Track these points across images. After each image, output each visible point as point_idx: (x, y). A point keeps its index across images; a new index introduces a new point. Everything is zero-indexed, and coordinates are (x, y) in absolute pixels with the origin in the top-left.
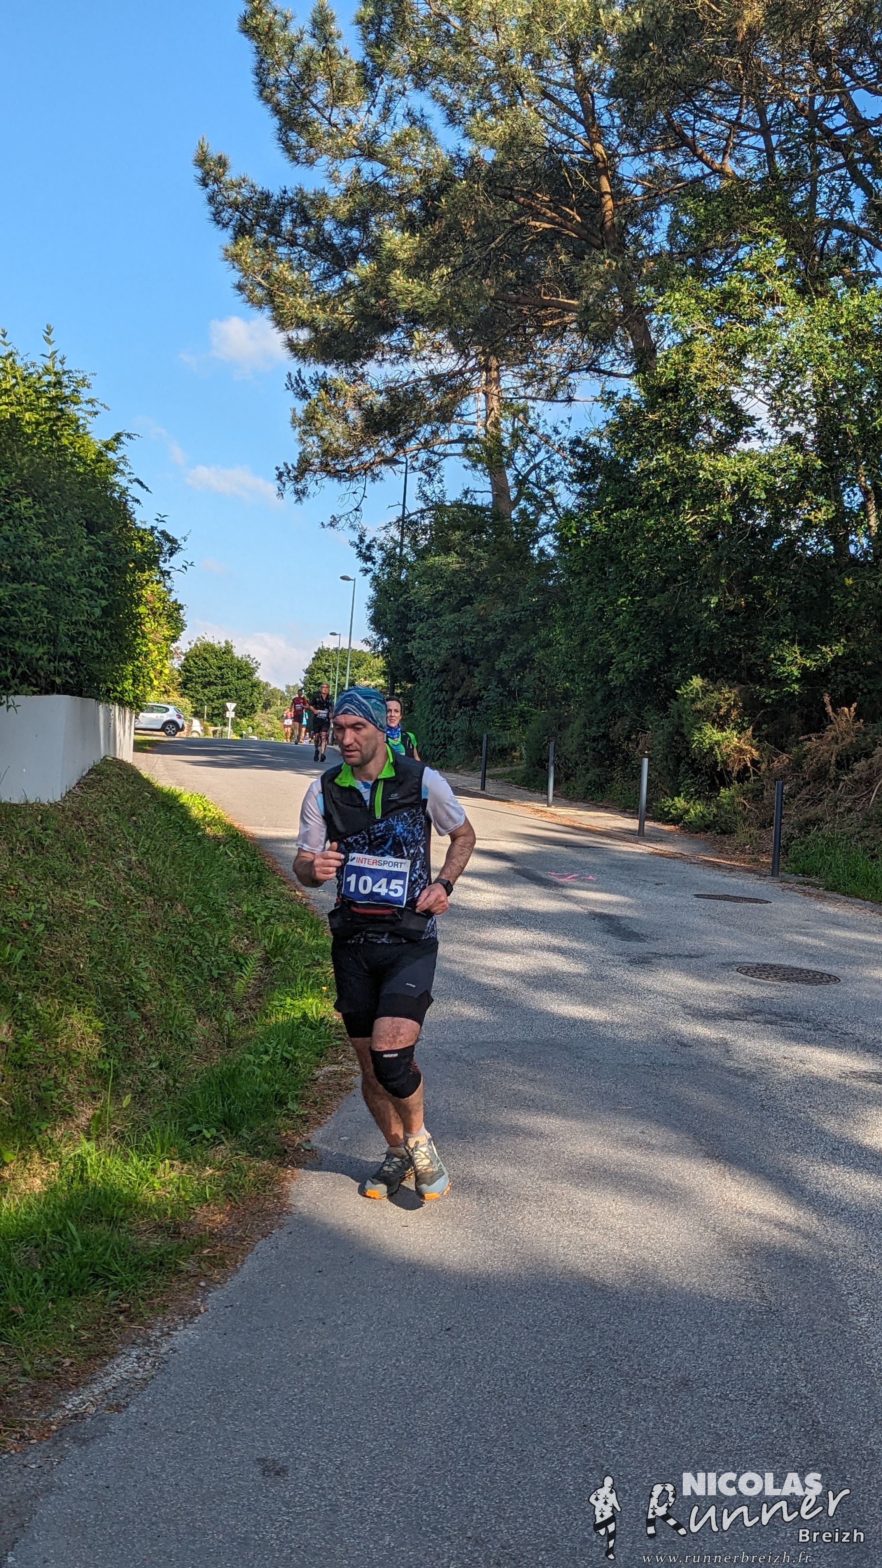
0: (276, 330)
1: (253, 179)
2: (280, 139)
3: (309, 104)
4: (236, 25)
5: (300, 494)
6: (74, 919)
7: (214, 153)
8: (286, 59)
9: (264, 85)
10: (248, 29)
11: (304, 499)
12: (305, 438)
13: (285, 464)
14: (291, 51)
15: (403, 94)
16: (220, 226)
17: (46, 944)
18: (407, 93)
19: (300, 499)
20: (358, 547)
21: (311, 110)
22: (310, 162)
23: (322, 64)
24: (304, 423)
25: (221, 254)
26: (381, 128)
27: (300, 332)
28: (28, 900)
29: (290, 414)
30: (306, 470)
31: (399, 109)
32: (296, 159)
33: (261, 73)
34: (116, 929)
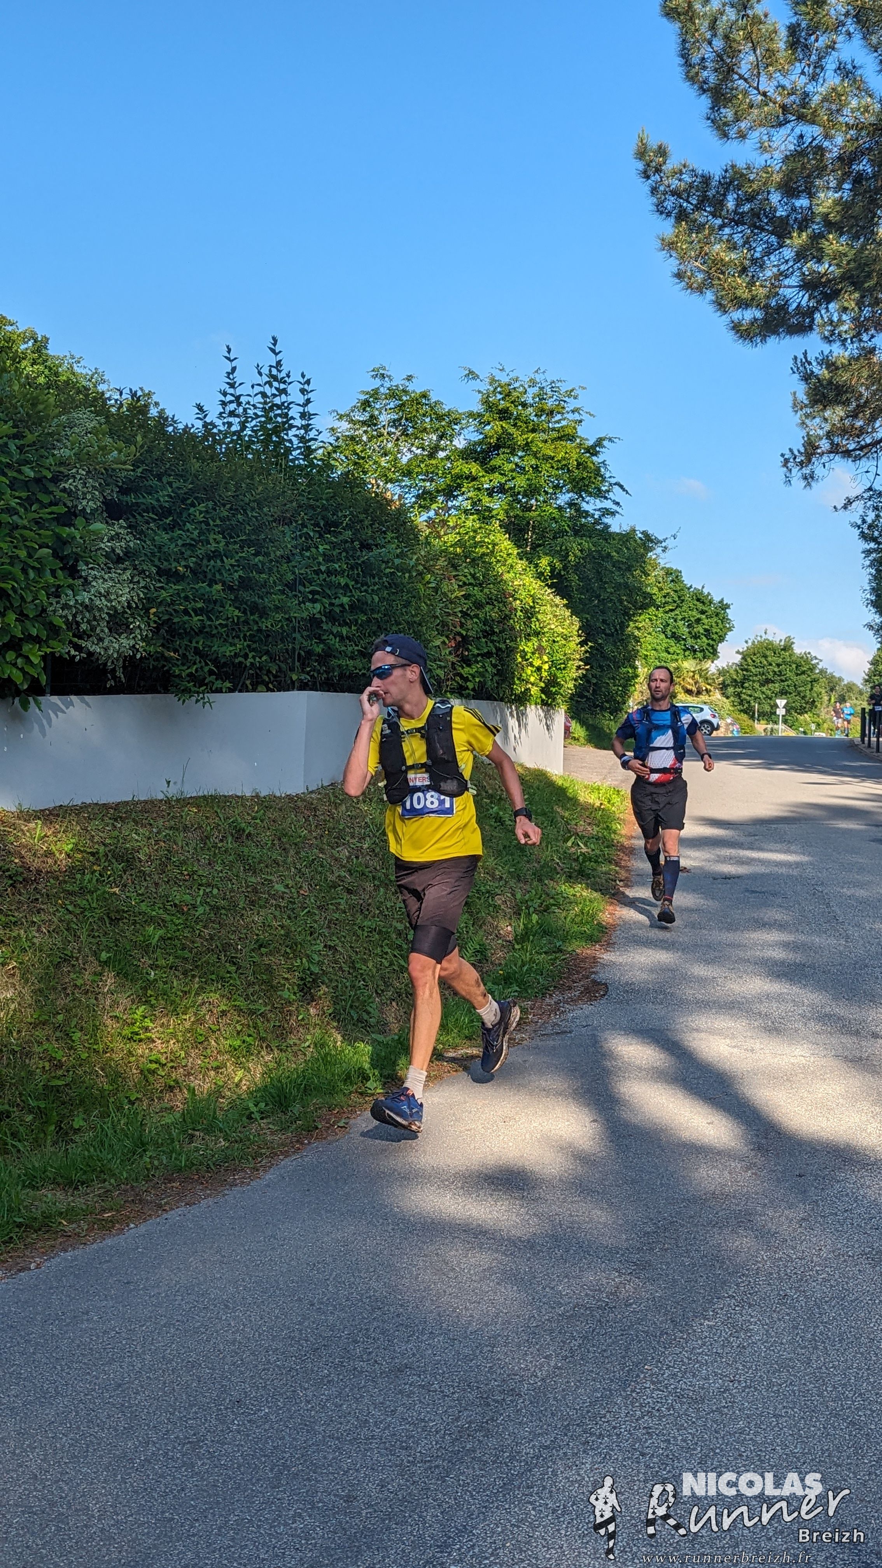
0: (719, 313)
1: (693, 164)
2: (708, 119)
3: (736, 77)
4: (658, 9)
5: (809, 479)
6: (252, 903)
7: (653, 143)
8: (708, 35)
9: (690, 65)
10: (671, 13)
11: (813, 484)
12: (807, 421)
13: (791, 450)
14: (713, 27)
15: (833, 49)
16: (664, 216)
17: (205, 927)
18: (836, 46)
19: (809, 484)
20: (859, 527)
21: (741, 82)
22: (742, 136)
23: (741, 33)
24: (806, 406)
25: (659, 244)
26: (810, 88)
27: (744, 312)
28: (200, 885)
29: (791, 398)
30: (815, 454)
31: (830, 64)
32: (725, 135)
33: (685, 55)
34: (309, 912)
